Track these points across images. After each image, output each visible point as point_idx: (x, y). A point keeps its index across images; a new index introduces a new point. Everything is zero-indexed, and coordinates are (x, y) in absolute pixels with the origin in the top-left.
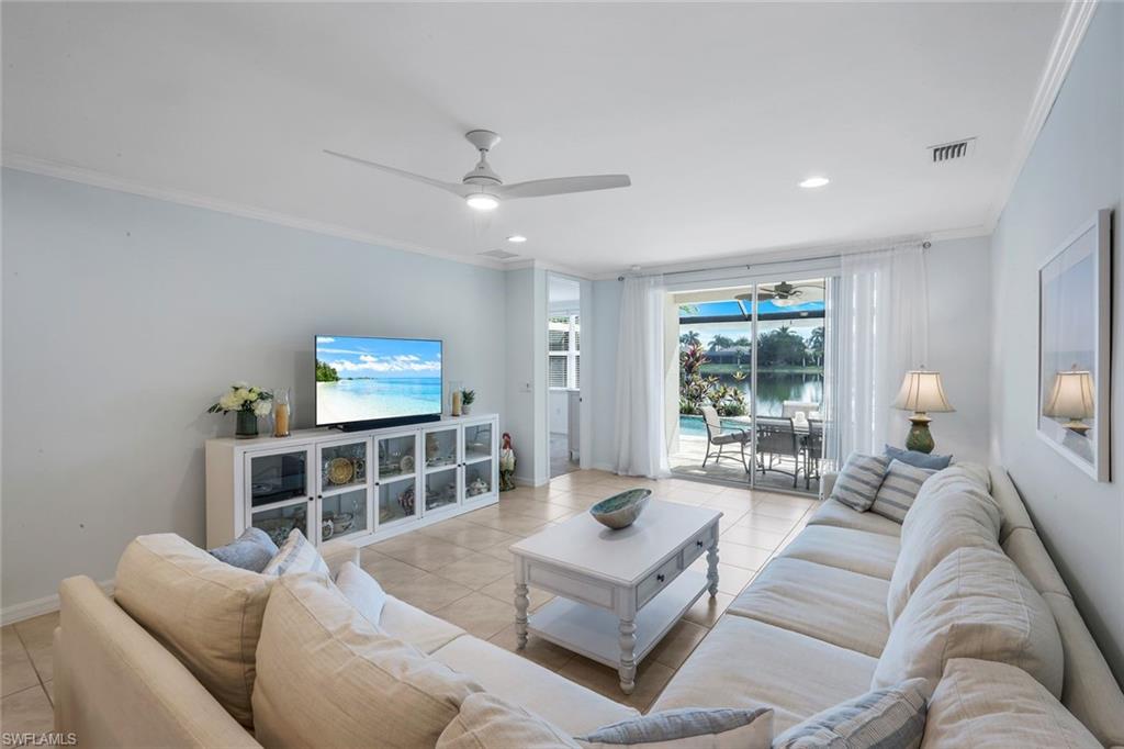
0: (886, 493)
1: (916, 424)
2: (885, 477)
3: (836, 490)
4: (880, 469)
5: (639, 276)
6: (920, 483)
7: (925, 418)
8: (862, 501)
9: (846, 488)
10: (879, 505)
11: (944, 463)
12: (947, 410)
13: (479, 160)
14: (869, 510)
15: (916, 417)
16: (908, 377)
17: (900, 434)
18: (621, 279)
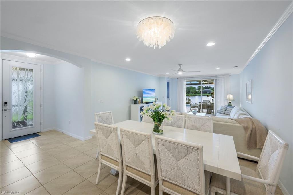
0: (226, 111)
1: (229, 102)
2: (226, 109)
3: (219, 112)
4: (225, 108)
5: (181, 78)
6: (232, 110)
7: (231, 101)
8: (223, 113)
9: (221, 111)
10: (225, 113)
11: (233, 107)
12: (234, 100)
13: (179, 68)
14: (224, 114)
15: (229, 101)
16: (228, 95)
17: (227, 104)
18: (178, 78)
